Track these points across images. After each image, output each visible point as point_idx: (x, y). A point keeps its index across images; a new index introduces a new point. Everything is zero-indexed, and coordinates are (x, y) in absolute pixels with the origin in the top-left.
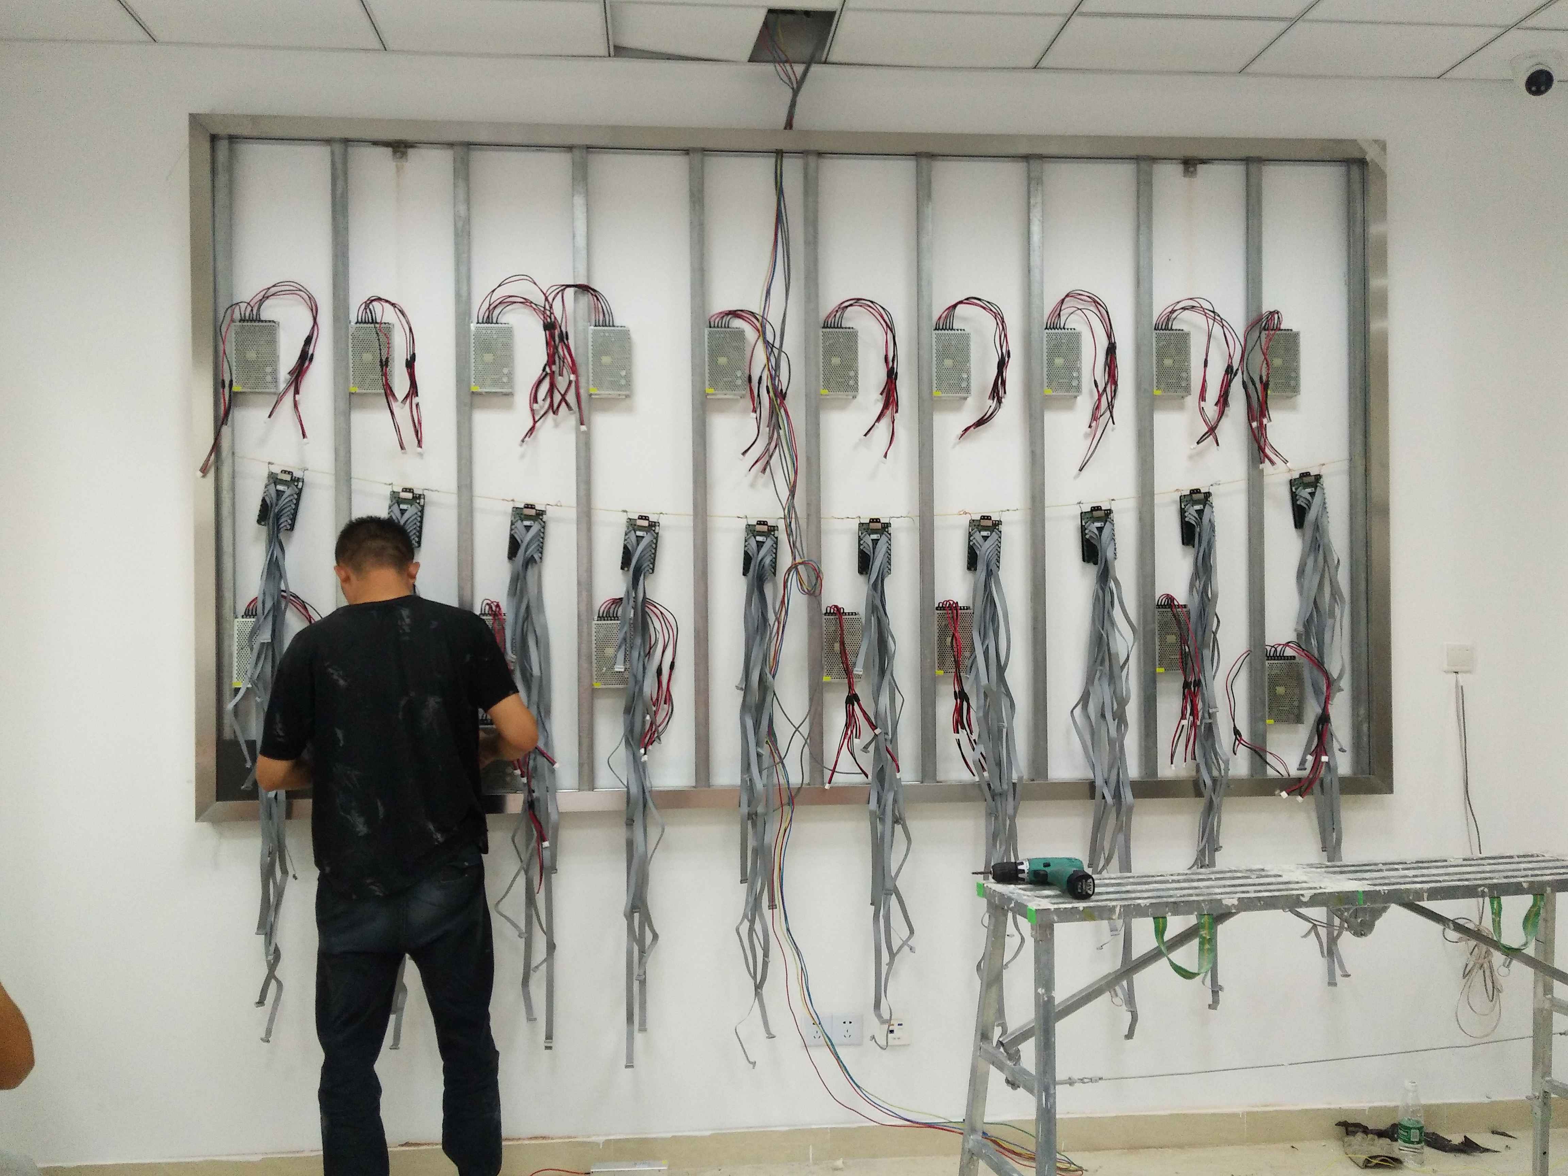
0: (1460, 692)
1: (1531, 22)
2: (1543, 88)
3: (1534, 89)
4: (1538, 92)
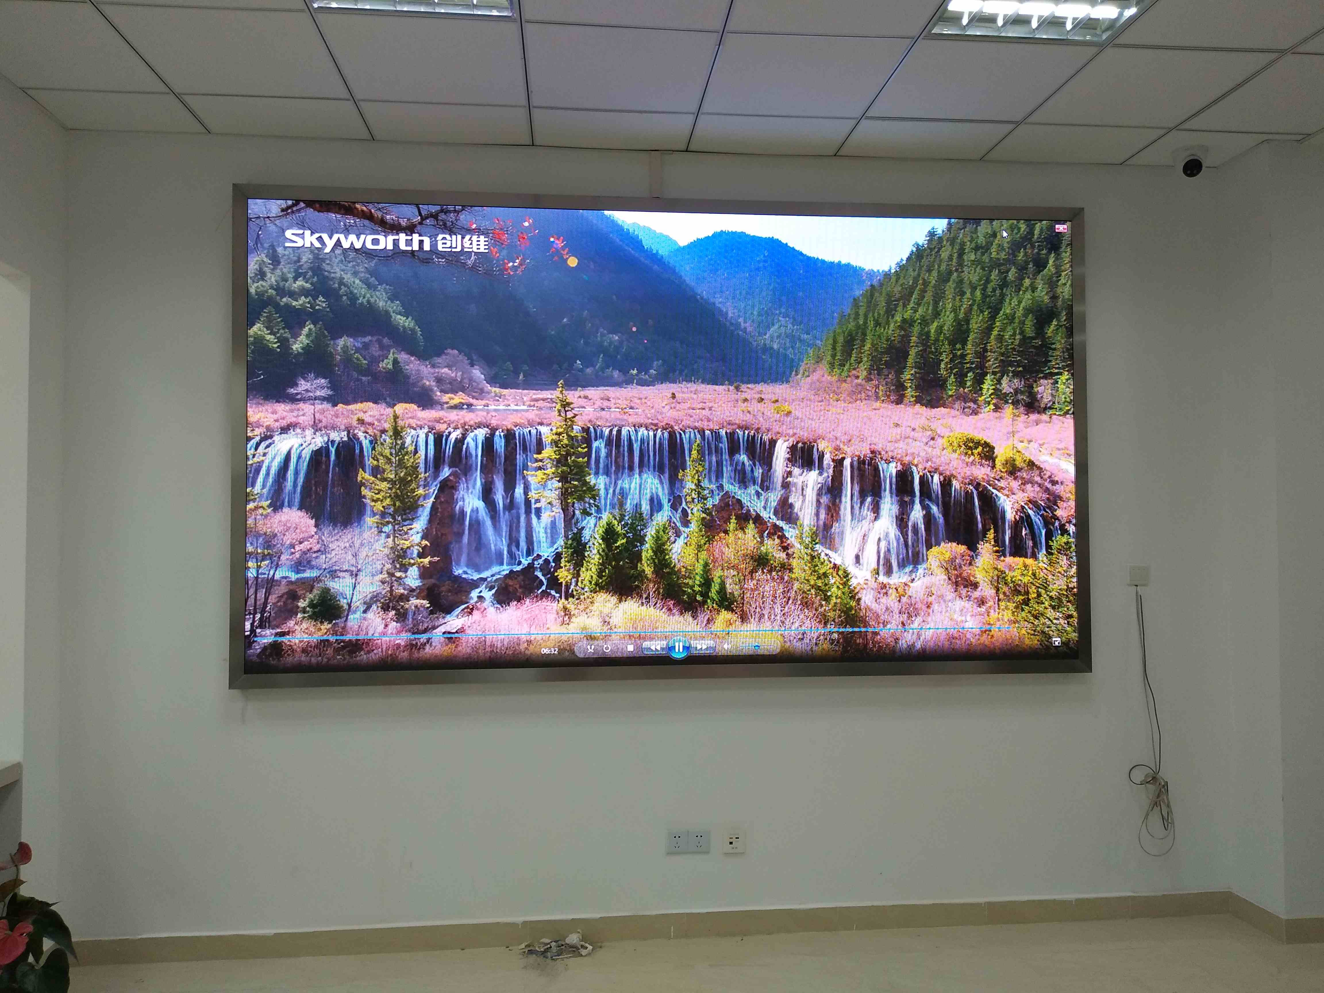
0: (1139, 599)
1: (1186, 126)
2: (1195, 172)
3: (1189, 172)
4: (1191, 175)
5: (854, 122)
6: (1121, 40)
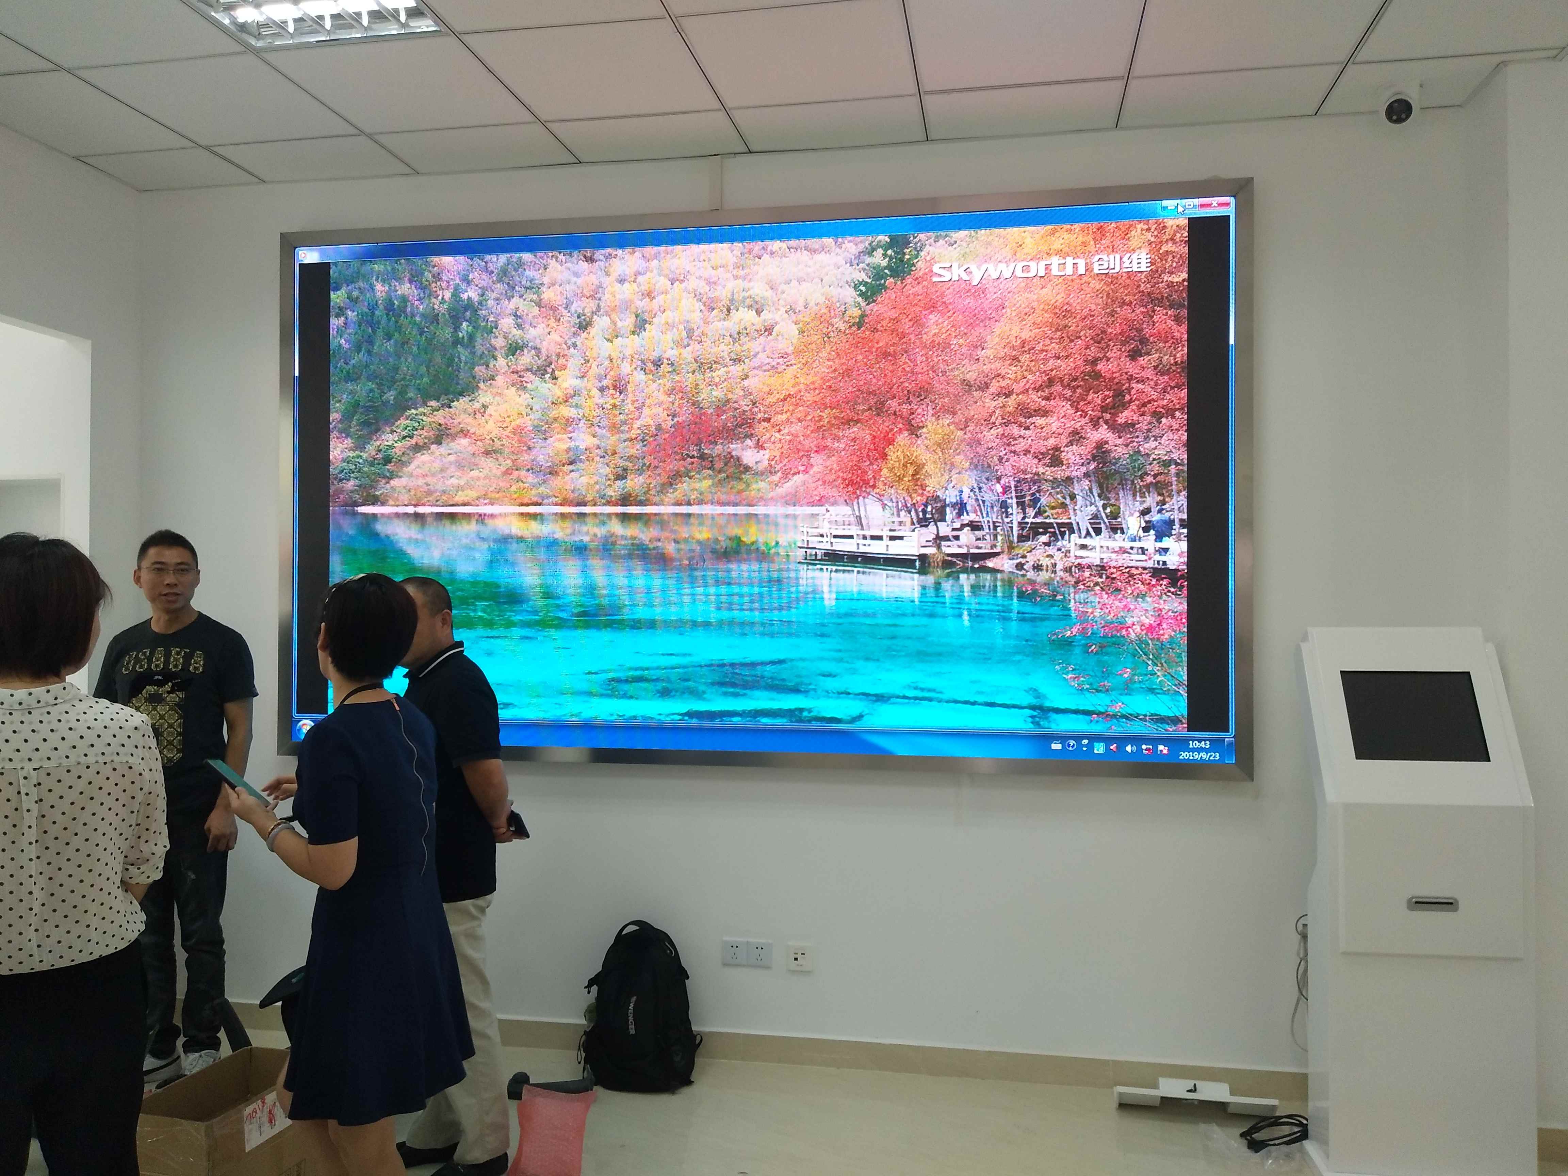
3: (1395, 118)
4: (1399, 121)
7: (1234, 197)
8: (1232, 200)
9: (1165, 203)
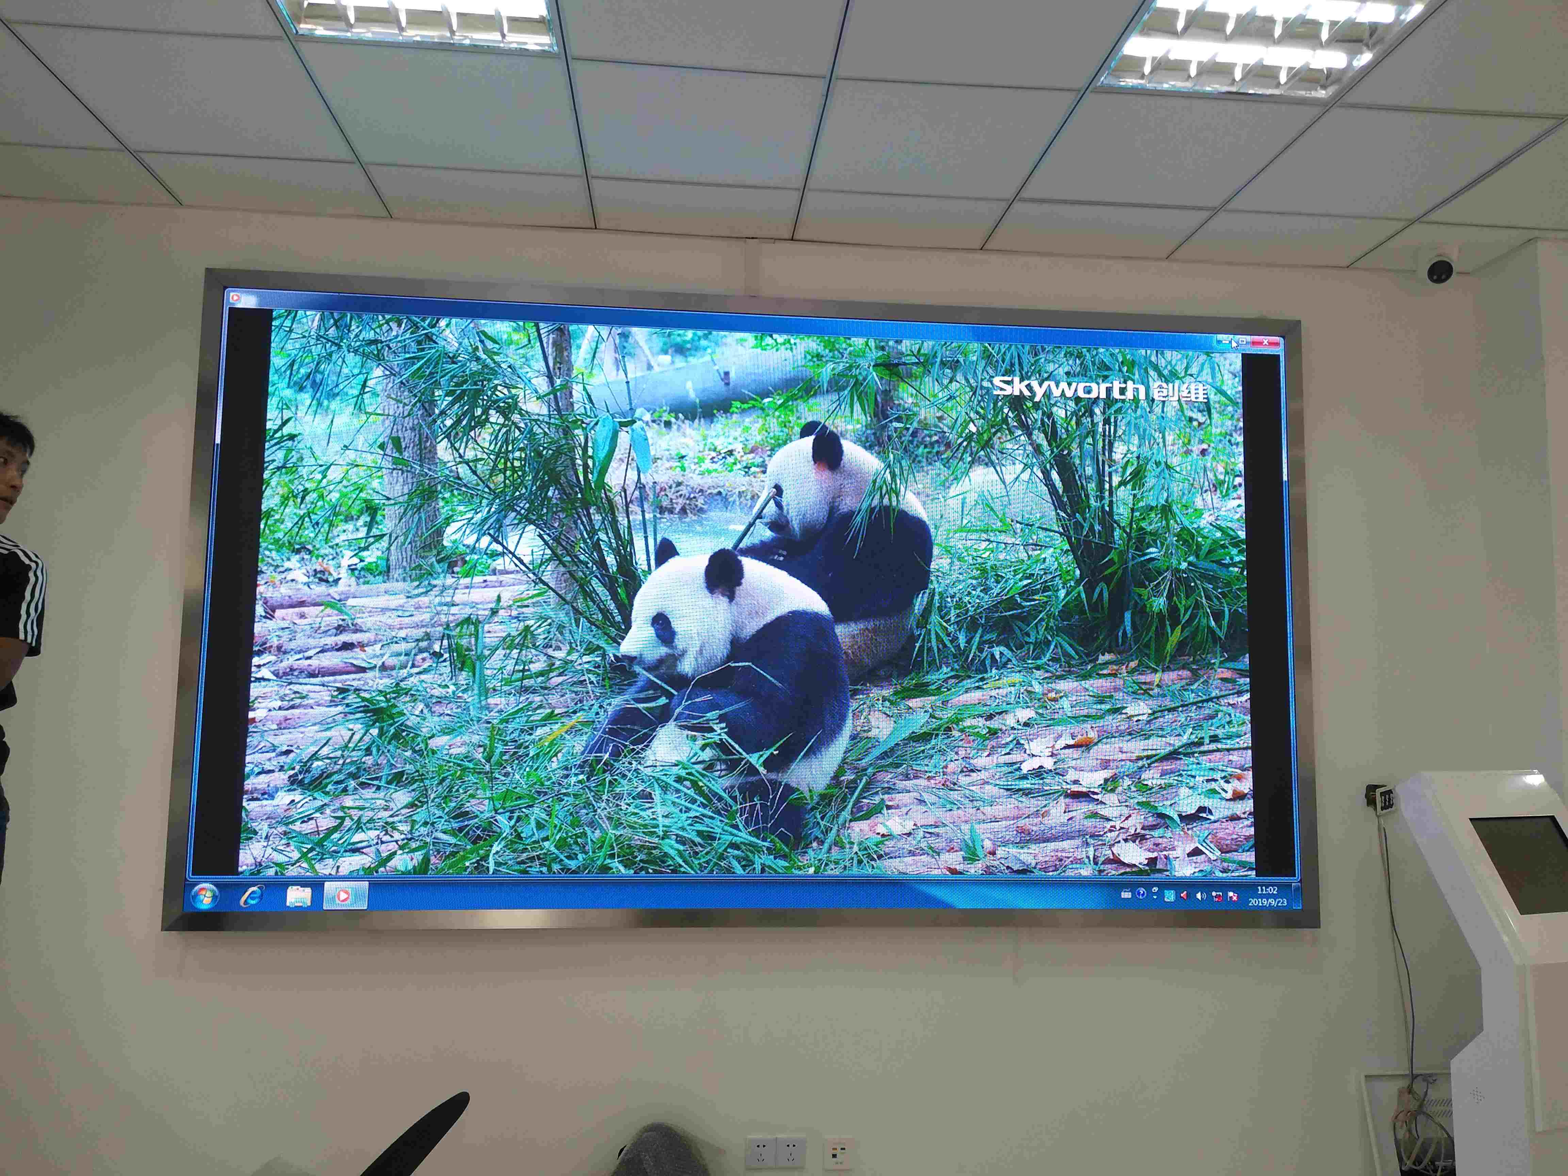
1: (1433, 217)
2: (1443, 277)
3: (1435, 277)
4: (1439, 280)
5: (1004, 205)
6: (1352, 98)
7: (1284, 337)
8: (1281, 340)
9: (1220, 337)
